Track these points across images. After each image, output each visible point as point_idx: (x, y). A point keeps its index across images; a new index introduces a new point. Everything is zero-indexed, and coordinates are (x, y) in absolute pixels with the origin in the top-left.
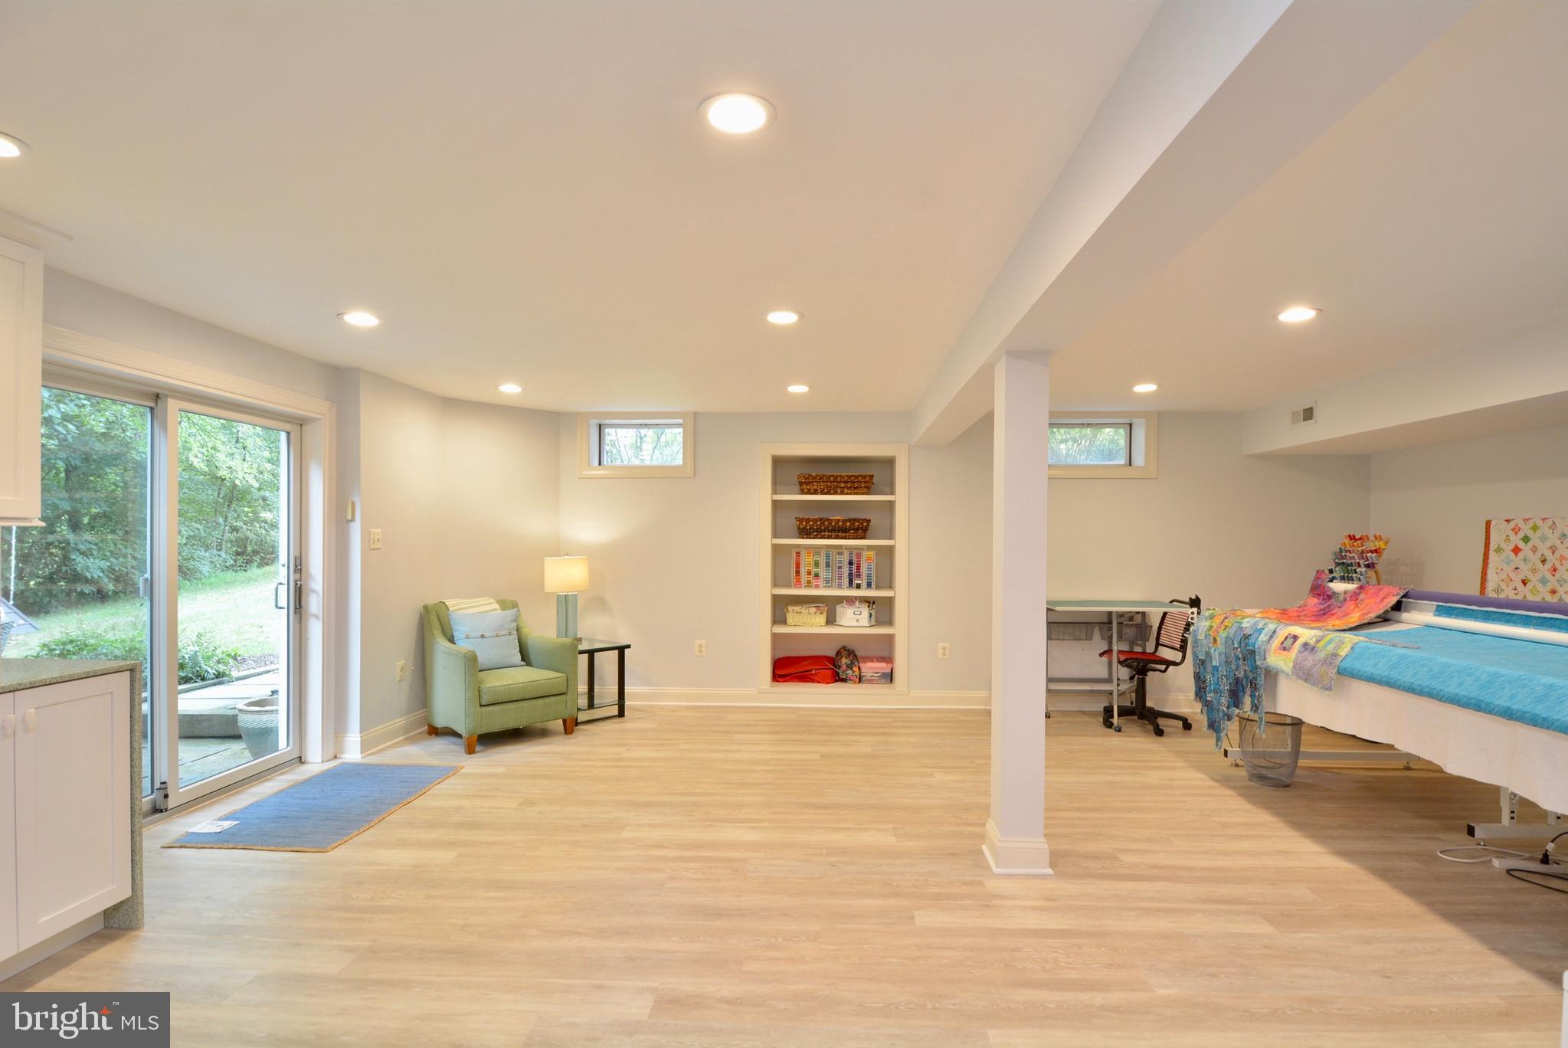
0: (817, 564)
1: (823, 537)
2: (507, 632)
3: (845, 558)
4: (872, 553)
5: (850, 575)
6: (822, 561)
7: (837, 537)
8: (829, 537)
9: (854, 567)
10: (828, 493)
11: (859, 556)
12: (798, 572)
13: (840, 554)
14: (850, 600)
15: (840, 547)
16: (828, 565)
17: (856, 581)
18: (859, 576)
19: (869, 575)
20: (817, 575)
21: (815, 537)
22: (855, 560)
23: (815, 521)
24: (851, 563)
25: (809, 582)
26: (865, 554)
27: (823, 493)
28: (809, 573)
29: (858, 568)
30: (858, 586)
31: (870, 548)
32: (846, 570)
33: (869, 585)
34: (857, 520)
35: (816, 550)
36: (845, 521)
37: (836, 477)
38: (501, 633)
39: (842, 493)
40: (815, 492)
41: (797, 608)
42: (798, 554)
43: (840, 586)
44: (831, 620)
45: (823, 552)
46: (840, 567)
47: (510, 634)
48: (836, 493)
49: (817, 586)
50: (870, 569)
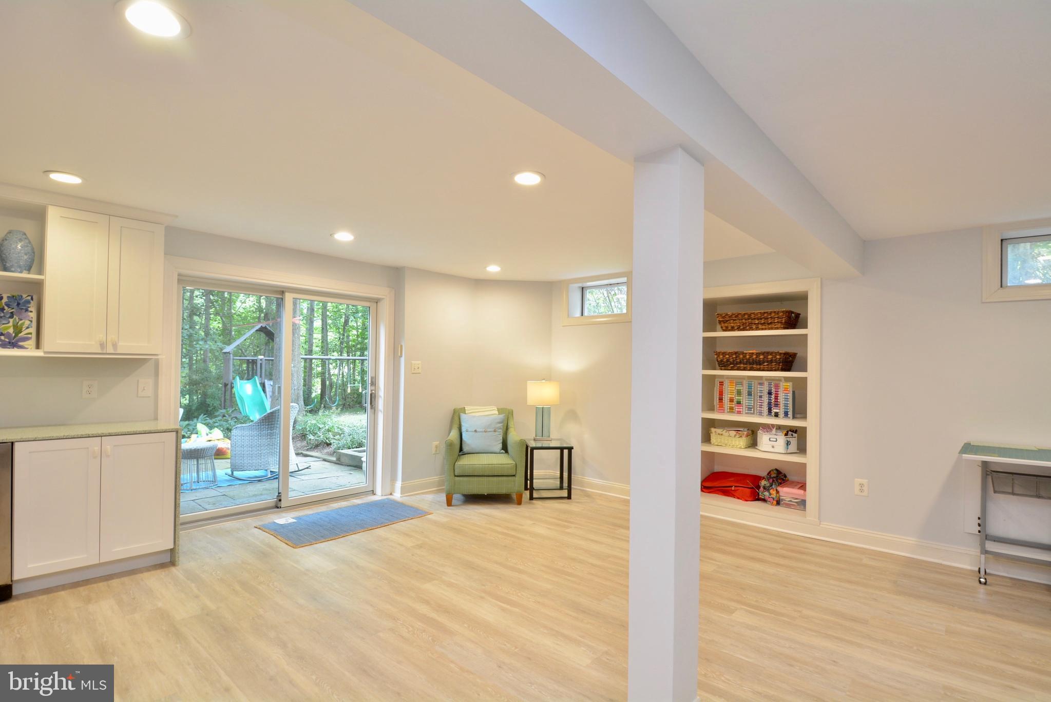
0: (739, 393)
1: (739, 369)
2: (493, 430)
3: (765, 389)
4: (790, 384)
5: (770, 404)
6: (745, 391)
7: (751, 369)
8: (745, 369)
9: (773, 396)
10: (744, 329)
11: (777, 386)
12: (721, 399)
13: (761, 384)
14: (767, 428)
15: (761, 378)
16: (750, 394)
17: (774, 410)
18: (777, 405)
19: (786, 405)
20: (739, 403)
21: (732, 369)
22: (773, 390)
23: (731, 354)
24: (770, 393)
25: (731, 408)
26: (783, 385)
27: (739, 329)
28: (731, 400)
29: (776, 397)
30: (777, 415)
31: (787, 379)
32: (765, 399)
33: (786, 414)
34: (771, 353)
35: (739, 381)
36: (758, 354)
37: (749, 315)
38: (489, 430)
39: (757, 329)
40: (733, 329)
41: (719, 431)
42: (721, 384)
43: (761, 414)
44: (753, 444)
45: (745, 383)
46: (761, 397)
47: (495, 431)
48: (751, 329)
49: (739, 412)
50: (786, 399)
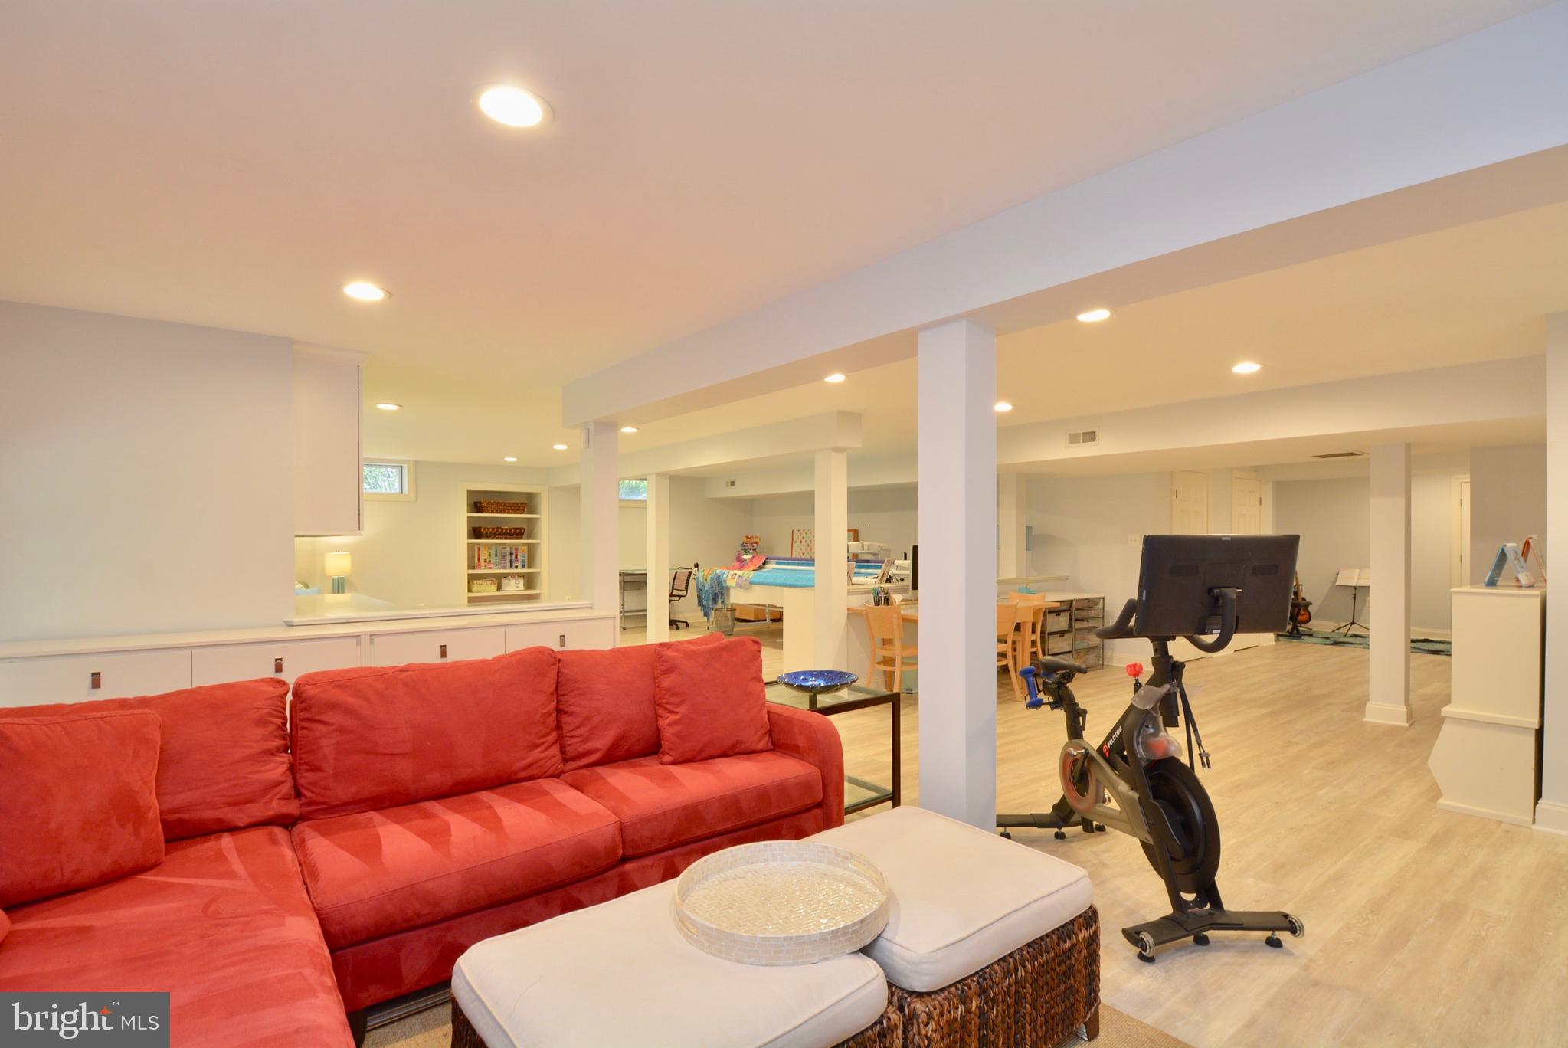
0: (490, 555)
1: (497, 539)
3: (508, 550)
4: (526, 548)
5: (511, 561)
6: (493, 553)
7: (506, 539)
8: (501, 539)
9: (514, 556)
10: (500, 513)
11: (517, 549)
12: (479, 560)
13: (504, 548)
14: (513, 575)
15: (505, 544)
16: (496, 555)
17: (515, 564)
18: (517, 560)
19: (523, 561)
20: (490, 561)
21: (493, 539)
22: (514, 551)
23: (493, 529)
24: (511, 554)
25: (486, 566)
26: (521, 548)
27: (497, 512)
28: (485, 560)
29: (516, 557)
30: (516, 567)
31: (524, 544)
32: (508, 558)
33: (523, 566)
34: (518, 528)
35: (489, 546)
36: (511, 529)
37: (506, 503)
39: (508, 513)
40: (492, 512)
41: (479, 582)
42: (479, 549)
43: (504, 568)
44: (499, 589)
45: (493, 548)
46: (504, 556)
48: (505, 513)
49: (490, 568)
50: (524, 557)
